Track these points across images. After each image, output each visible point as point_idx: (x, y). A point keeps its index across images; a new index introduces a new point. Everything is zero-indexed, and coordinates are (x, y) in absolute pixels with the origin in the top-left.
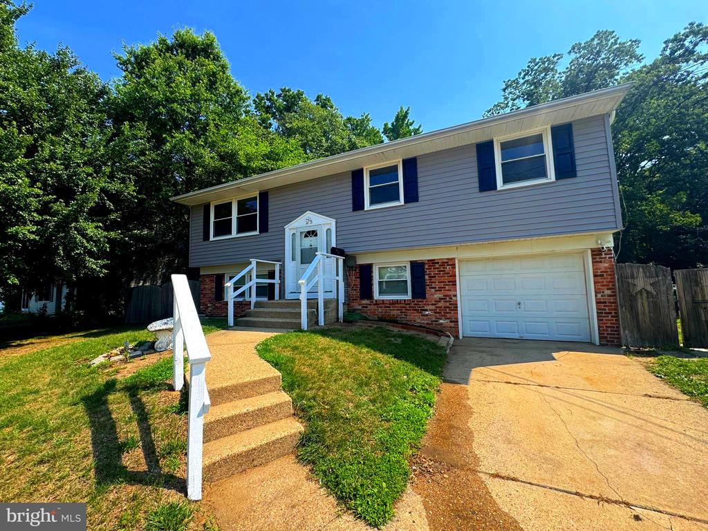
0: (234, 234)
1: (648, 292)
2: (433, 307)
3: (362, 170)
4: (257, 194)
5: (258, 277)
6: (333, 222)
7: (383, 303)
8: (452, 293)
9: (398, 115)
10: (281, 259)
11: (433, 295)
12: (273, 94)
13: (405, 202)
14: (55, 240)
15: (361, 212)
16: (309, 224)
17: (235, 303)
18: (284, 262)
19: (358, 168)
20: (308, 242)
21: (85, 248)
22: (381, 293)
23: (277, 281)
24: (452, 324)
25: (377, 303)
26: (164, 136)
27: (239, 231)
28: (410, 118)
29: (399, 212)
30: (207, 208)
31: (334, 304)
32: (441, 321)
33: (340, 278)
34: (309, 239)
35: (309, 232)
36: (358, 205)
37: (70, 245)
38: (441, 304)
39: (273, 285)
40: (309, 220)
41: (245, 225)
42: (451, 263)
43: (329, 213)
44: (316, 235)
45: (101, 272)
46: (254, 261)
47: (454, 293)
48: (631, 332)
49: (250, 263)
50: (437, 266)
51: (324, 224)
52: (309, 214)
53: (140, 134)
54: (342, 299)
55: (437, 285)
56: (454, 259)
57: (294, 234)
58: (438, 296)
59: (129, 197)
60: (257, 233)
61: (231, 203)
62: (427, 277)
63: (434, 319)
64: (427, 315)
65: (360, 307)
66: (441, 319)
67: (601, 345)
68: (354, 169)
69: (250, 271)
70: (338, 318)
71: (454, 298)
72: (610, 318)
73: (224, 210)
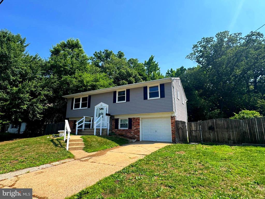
0: (80, 108)
1: (181, 128)
2: (133, 132)
3: (116, 91)
4: (88, 96)
5: (85, 121)
6: (108, 106)
7: (121, 130)
8: (138, 128)
9: (150, 58)
10: (93, 116)
11: (134, 128)
12: (101, 52)
13: (126, 101)
14: (29, 109)
15: (115, 103)
16: (102, 106)
17: (78, 130)
18: (94, 117)
19: (115, 91)
20: (101, 111)
21: (38, 111)
22: (121, 127)
23: (91, 123)
24: (138, 137)
25: (120, 130)
26: (62, 76)
27: (82, 107)
28: (154, 60)
29: (125, 104)
30: (73, 99)
31: (106, 130)
32: (135, 136)
33: (109, 122)
34: (101, 110)
35: (101, 108)
36: (115, 101)
37: (34, 111)
38: (136, 131)
39: (90, 124)
40: (102, 105)
41: (84, 105)
42: (138, 119)
43: (107, 103)
44: (103, 109)
45: (40, 118)
46: (84, 117)
47: (139, 128)
48: (178, 139)
49: (83, 117)
50: (135, 120)
51: (105, 106)
52: (102, 103)
53: (55, 77)
54: (108, 129)
55: (135, 125)
56: (140, 118)
57: (97, 109)
58: (135, 128)
59: (50, 95)
60: (87, 108)
61: (80, 98)
62: (132, 123)
63: (133, 135)
64: (132, 134)
65: (115, 131)
66: (135, 135)
67: (172, 142)
68: (114, 91)
69: (83, 120)
70: (107, 134)
71: (139, 129)
72: (174, 135)
73: (78, 100)
